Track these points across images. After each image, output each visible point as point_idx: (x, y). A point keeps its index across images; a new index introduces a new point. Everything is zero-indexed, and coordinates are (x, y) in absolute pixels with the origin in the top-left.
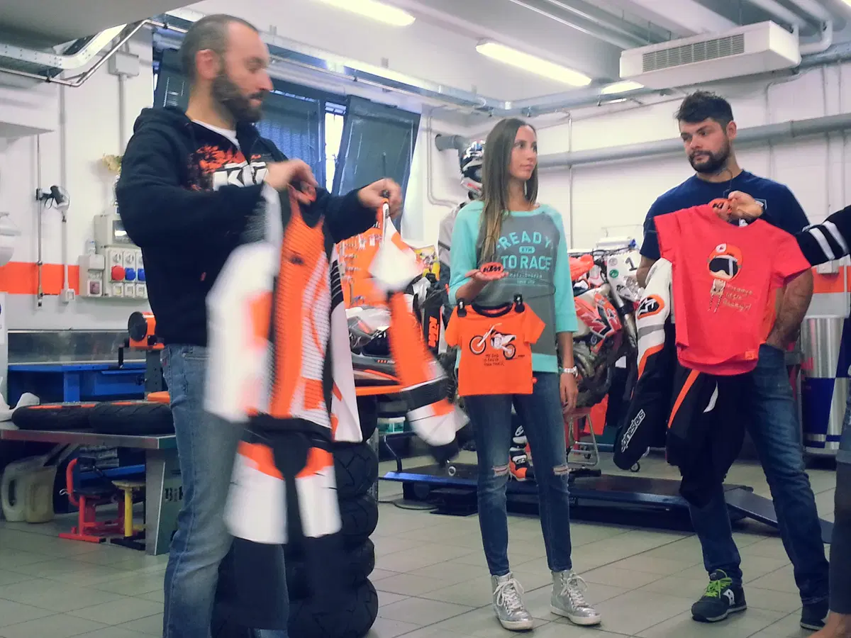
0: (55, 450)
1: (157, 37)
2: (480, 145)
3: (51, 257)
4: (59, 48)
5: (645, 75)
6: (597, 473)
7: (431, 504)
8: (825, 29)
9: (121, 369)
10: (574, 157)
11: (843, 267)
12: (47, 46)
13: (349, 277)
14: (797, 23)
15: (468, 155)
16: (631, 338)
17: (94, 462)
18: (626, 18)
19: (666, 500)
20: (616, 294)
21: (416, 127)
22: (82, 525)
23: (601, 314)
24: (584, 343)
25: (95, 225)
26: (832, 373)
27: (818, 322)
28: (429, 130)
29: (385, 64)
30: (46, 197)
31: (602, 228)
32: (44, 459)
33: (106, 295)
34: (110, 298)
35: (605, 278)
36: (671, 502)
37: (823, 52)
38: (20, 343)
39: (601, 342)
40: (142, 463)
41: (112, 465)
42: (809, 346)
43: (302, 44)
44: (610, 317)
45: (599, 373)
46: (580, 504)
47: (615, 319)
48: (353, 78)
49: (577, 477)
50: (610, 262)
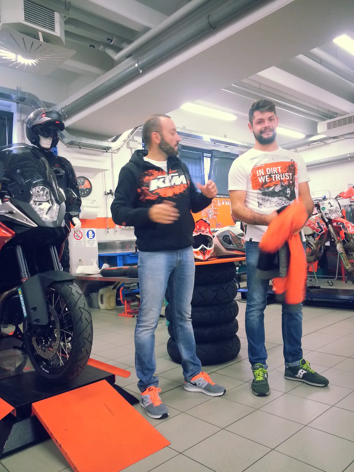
0: (116, 284)
4: (110, 140)
5: (328, 131)
6: (319, 288)
9: (137, 254)
12: (106, 140)
13: (215, 217)
16: (331, 234)
17: (129, 288)
18: (319, 110)
19: (350, 298)
20: (325, 217)
22: (126, 311)
23: (318, 225)
24: (312, 237)
29: (225, 136)
30: (108, 194)
32: (112, 287)
35: (319, 211)
38: (102, 246)
39: (320, 236)
41: (135, 288)
43: (195, 131)
44: (323, 226)
45: (318, 249)
46: (313, 300)
47: (325, 227)
48: (214, 143)
49: (311, 289)
50: (321, 204)
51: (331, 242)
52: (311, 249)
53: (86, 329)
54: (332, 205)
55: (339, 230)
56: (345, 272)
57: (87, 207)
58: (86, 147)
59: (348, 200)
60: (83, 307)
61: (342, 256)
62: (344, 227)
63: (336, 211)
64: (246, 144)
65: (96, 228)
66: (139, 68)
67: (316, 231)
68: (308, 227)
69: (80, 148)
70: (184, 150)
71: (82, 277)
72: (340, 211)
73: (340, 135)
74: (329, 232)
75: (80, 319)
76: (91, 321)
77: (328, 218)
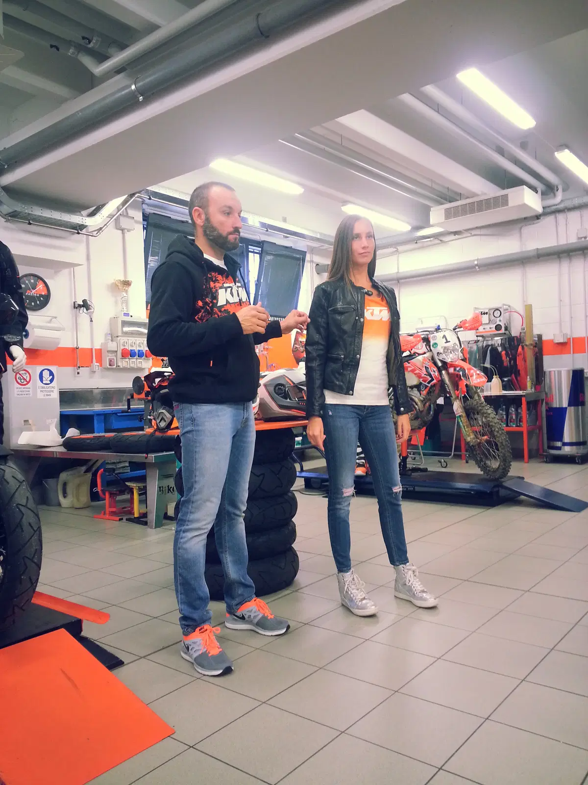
0: (91, 463)
1: (144, 206)
3: (84, 344)
4: (85, 213)
5: (446, 222)
6: (425, 470)
7: (323, 491)
8: (557, 191)
9: (129, 412)
10: (400, 275)
11: (570, 339)
12: (78, 212)
13: (266, 352)
14: (540, 187)
16: (446, 386)
17: (114, 470)
18: (435, 186)
20: (436, 357)
21: (304, 260)
22: (108, 510)
23: (427, 371)
24: (416, 389)
25: (110, 324)
26: (565, 404)
27: (556, 372)
28: (312, 261)
29: (285, 220)
30: (80, 306)
31: (419, 319)
32: (84, 468)
33: (118, 366)
34: (121, 368)
35: (429, 349)
36: (475, 488)
37: (556, 205)
38: (66, 397)
39: (428, 388)
40: (144, 470)
41: (126, 471)
42: (550, 388)
45: (426, 408)
46: (416, 490)
47: (436, 374)
48: (266, 230)
49: (414, 472)
50: (432, 338)
51: (446, 398)
53: (28, 543)
54: (448, 340)
55: (457, 379)
56: (465, 447)
57: (41, 327)
58: (40, 222)
59: (473, 332)
60: (24, 504)
61: (462, 421)
62: (465, 375)
63: (454, 350)
64: (318, 234)
65: (57, 366)
66: (137, 93)
67: (423, 381)
68: (411, 374)
69: (30, 224)
71: (29, 451)
72: (460, 350)
73: (464, 229)
74: (442, 382)
75: (19, 525)
76: (39, 528)
77: (441, 361)
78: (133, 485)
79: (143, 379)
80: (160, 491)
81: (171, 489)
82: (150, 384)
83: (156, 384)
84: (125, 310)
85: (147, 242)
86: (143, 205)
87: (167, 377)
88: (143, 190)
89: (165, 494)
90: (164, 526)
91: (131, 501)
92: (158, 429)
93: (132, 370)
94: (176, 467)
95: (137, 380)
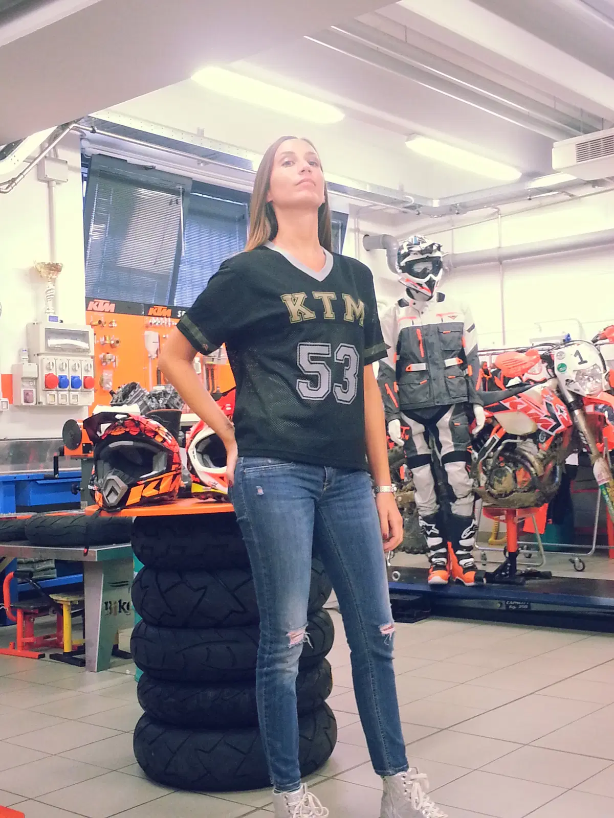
1: (85, 143)
2: (417, 239)
5: (579, 165)
6: (547, 575)
9: (56, 479)
10: (505, 252)
15: (405, 250)
16: (581, 434)
17: (31, 574)
18: (557, 107)
20: (565, 389)
21: (344, 228)
22: (20, 640)
23: (549, 411)
24: (532, 441)
25: (27, 334)
28: (357, 230)
31: (536, 324)
33: (39, 403)
34: (45, 406)
35: (551, 373)
39: (551, 439)
40: (80, 573)
41: (49, 576)
43: (230, 145)
44: (559, 413)
45: (548, 472)
46: (533, 609)
47: (565, 414)
49: (527, 579)
50: (557, 356)
51: (581, 455)
52: (530, 472)
54: (584, 360)
55: (599, 423)
61: (608, 494)
64: (368, 186)
67: (542, 426)
68: (523, 416)
70: (201, 195)
72: (604, 375)
73: (610, 176)
74: (574, 429)
77: (572, 393)
78: (61, 599)
79: (81, 424)
80: (107, 609)
81: (125, 607)
82: (92, 433)
83: (103, 433)
84: (51, 311)
85: (88, 201)
86: (83, 141)
87: (121, 422)
88: (83, 118)
89: (115, 614)
90: (112, 667)
91: (59, 625)
92: (106, 507)
93: (62, 408)
94: (132, 570)
95: (70, 426)
